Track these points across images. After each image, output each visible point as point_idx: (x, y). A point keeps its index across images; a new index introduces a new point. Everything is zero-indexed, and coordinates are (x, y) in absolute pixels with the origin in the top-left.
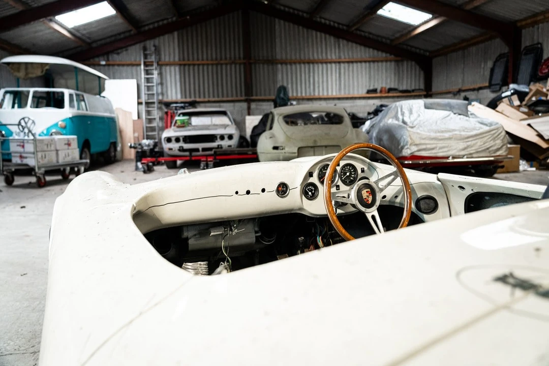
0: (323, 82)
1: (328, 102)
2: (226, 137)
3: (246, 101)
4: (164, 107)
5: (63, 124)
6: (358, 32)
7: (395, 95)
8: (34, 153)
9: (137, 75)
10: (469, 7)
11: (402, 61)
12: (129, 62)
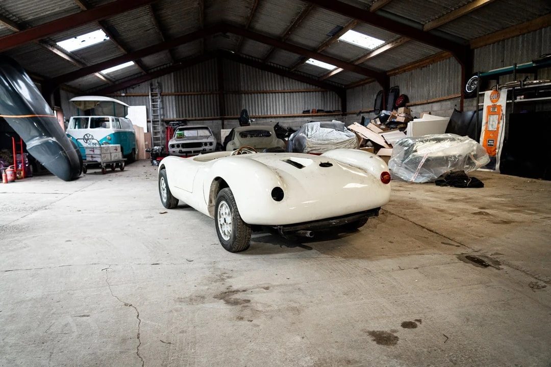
0: (273, 105)
1: (276, 119)
2: (208, 144)
3: (220, 119)
4: (165, 124)
5: (110, 138)
6: (296, 72)
7: (322, 114)
8: (100, 155)
9: (146, 102)
10: (357, 63)
11: (327, 91)
12: (141, 94)
